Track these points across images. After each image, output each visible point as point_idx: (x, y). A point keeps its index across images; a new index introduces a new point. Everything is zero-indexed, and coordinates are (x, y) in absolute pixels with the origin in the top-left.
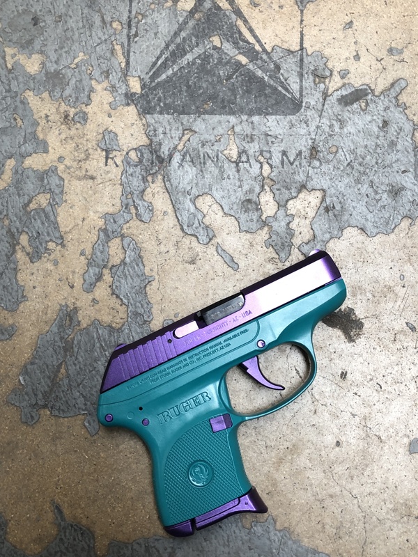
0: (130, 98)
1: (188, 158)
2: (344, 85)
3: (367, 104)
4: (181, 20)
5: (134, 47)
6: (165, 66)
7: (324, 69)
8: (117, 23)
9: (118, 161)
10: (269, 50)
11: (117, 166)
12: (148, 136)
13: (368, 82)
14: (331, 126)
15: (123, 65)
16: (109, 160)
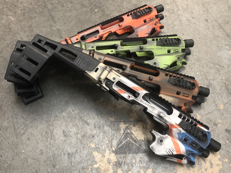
0: (113, 151)
1: (125, 163)
4: (121, 135)
5: (113, 141)
6: (119, 145)
8: (109, 136)
9: (112, 164)
10: (139, 140)
11: (111, 166)
12: (117, 159)
15: (111, 145)
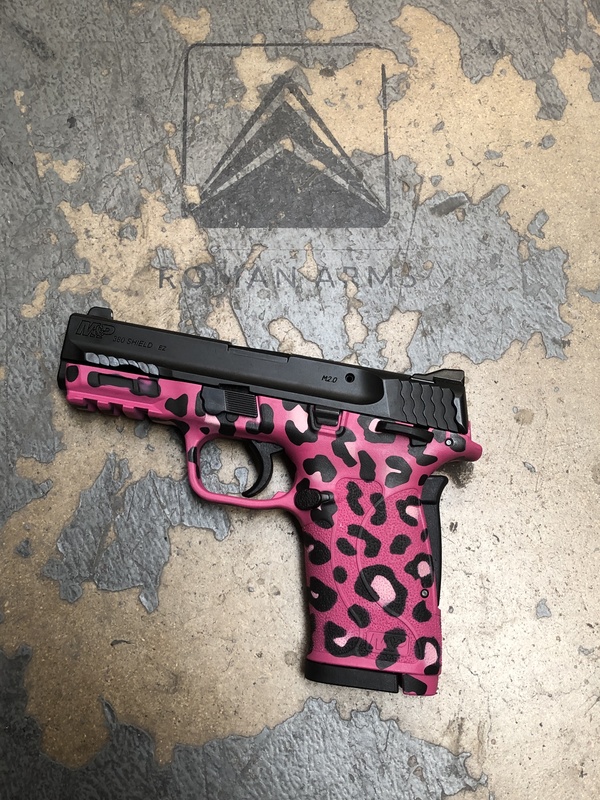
0: (187, 210)
1: (259, 277)
2: (437, 193)
3: (464, 214)
4: (245, 121)
5: (190, 151)
6: (228, 173)
7: (413, 175)
8: (170, 124)
9: (175, 282)
10: (349, 154)
11: (174, 287)
12: (210, 253)
13: (464, 189)
14: (424, 240)
15: (178, 172)
16: (165, 281)
